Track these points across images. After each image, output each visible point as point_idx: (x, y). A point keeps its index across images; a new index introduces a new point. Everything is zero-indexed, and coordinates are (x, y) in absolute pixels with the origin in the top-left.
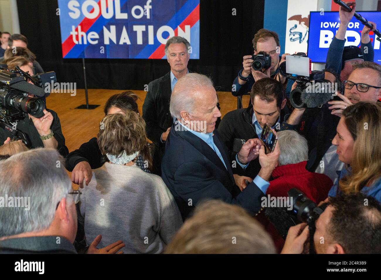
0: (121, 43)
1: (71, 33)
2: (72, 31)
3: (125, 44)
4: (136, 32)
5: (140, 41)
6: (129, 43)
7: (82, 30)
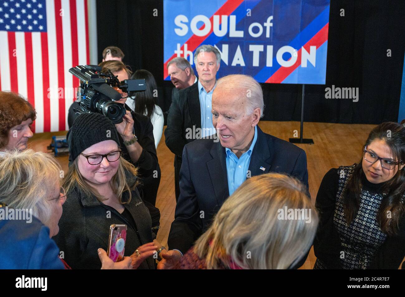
0: (234, 64)
1: (176, 52)
2: (176, 49)
3: (238, 65)
4: (252, 52)
5: (256, 63)
6: (243, 64)
7: (189, 49)
